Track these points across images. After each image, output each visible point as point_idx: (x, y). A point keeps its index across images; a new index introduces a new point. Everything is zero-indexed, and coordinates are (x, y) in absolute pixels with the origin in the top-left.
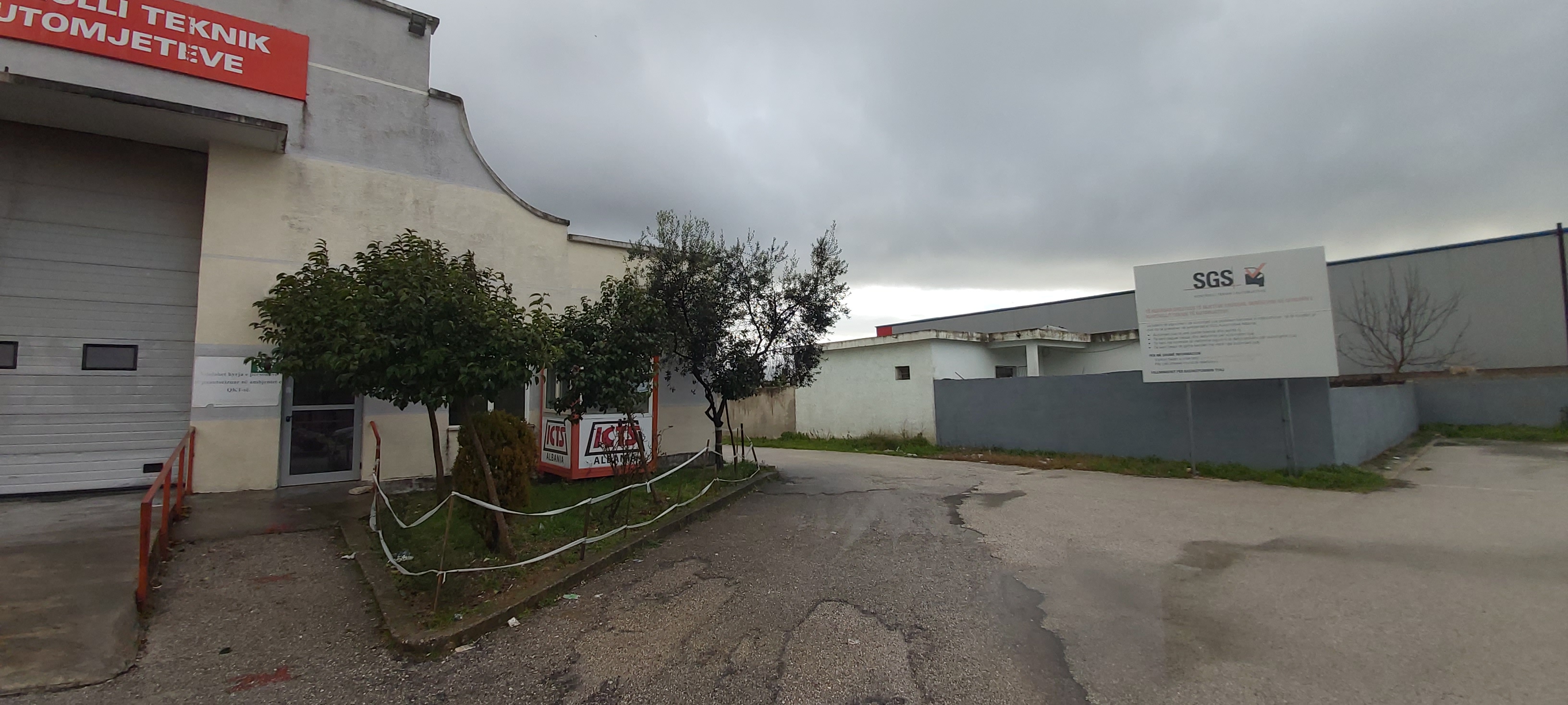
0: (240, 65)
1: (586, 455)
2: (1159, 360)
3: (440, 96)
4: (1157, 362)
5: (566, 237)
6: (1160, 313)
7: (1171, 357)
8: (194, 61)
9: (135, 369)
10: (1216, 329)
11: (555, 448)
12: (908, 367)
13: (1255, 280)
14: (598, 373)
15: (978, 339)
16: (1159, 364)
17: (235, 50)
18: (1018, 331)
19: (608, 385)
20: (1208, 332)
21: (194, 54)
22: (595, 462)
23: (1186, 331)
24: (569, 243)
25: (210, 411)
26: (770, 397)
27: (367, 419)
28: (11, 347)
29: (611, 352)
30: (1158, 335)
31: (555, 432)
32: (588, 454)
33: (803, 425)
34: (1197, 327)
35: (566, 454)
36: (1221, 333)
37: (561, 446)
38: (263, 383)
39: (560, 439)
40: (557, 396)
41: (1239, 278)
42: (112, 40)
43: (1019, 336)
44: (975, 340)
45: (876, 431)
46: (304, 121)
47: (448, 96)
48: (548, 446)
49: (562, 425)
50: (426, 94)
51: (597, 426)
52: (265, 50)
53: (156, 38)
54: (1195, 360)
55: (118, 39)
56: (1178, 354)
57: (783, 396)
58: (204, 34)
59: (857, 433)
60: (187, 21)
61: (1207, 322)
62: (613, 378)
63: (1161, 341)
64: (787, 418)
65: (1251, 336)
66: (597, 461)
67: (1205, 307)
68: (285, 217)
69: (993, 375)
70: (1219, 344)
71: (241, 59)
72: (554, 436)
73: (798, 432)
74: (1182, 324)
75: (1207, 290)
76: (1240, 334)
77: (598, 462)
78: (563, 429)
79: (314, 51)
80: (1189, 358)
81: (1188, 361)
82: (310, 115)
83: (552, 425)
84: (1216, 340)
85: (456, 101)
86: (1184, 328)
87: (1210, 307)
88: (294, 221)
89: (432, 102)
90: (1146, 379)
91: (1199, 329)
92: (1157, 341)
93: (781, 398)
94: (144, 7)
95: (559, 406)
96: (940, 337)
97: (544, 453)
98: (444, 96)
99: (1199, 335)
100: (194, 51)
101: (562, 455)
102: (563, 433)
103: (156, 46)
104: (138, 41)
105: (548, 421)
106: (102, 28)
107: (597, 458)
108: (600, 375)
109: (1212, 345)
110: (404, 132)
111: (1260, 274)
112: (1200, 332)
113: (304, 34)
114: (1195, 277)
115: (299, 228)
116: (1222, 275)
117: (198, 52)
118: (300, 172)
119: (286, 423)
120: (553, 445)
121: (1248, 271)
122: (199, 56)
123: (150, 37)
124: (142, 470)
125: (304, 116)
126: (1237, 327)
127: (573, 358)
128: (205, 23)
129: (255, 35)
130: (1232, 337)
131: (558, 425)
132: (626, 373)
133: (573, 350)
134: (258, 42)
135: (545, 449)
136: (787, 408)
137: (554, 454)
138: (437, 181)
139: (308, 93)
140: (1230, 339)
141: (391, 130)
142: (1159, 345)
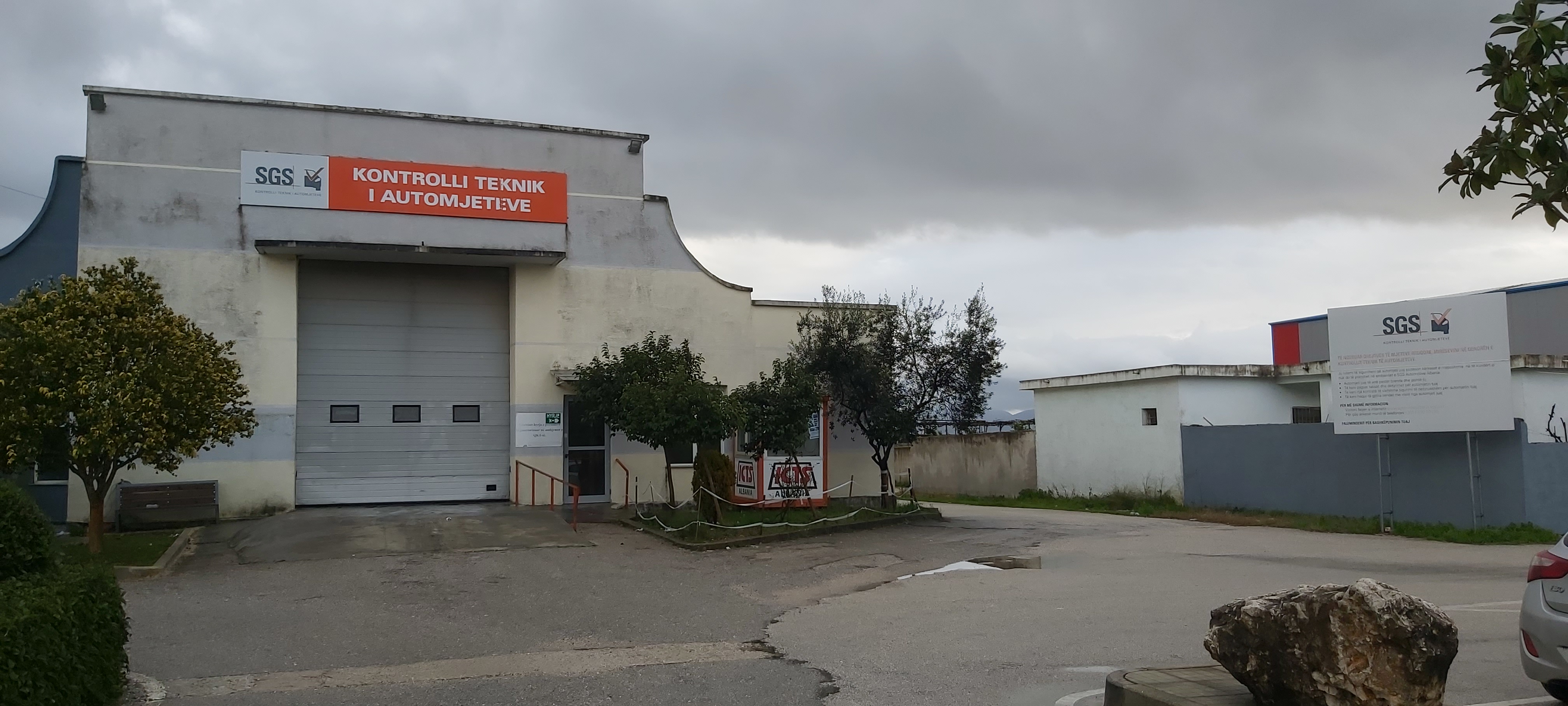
0: (528, 206)
1: (769, 489)
2: (1349, 410)
3: (653, 199)
4: (1348, 412)
5: (750, 303)
6: (1350, 360)
7: (1360, 407)
8: (504, 209)
9: (479, 421)
10: (1403, 378)
11: (745, 483)
12: (1155, 409)
13: (1441, 327)
14: (770, 427)
15: (1254, 373)
16: (1349, 415)
17: (525, 195)
18: (1306, 364)
19: (777, 436)
20: (1395, 381)
21: (504, 204)
22: (776, 495)
23: (1375, 379)
24: (753, 307)
25: (525, 450)
26: (1007, 444)
27: (613, 458)
28: (418, 408)
29: (779, 413)
30: (1349, 383)
31: (745, 471)
32: (770, 488)
33: (1045, 482)
34: (1385, 376)
35: (754, 488)
36: (1407, 383)
37: (750, 482)
38: (552, 430)
39: (749, 476)
40: (746, 441)
41: (1426, 324)
42: (461, 205)
43: (1307, 370)
44: (1249, 375)
45: (1121, 488)
46: (567, 238)
47: (657, 198)
48: (741, 483)
49: (750, 465)
50: (642, 199)
51: (777, 466)
52: (542, 191)
53: (484, 198)
54: (1383, 411)
55: (465, 204)
56: (1367, 404)
57: (1022, 443)
58: (509, 189)
59: (1101, 490)
60: (499, 182)
61: (1395, 370)
62: (779, 430)
63: (1352, 390)
64: (1027, 471)
65: (1435, 386)
66: (777, 494)
67: (1393, 355)
68: (560, 312)
69: (1287, 419)
70: (1405, 395)
71: (529, 201)
72: (745, 475)
73: (1038, 490)
74: (1371, 372)
75: (1396, 336)
76: (1425, 384)
77: (779, 495)
78: (752, 468)
79: (571, 184)
80: (1377, 409)
81: (1376, 412)
82: (570, 233)
83: (743, 465)
84: (1403, 390)
85: (664, 200)
86: (1373, 376)
87: (1398, 354)
88: (565, 314)
89: (647, 204)
90: (1337, 431)
91: (1387, 378)
92: (1347, 390)
93: (1020, 446)
94: (476, 178)
95: (747, 448)
96: (1187, 374)
97: (737, 489)
98: (655, 199)
99: (1387, 384)
100: (504, 202)
101: (750, 489)
102: (752, 471)
103: (484, 202)
104: (474, 202)
105: (740, 462)
106: (455, 197)
107: (777, 492)
108: (771, 429)
109: (1399, 395)
110: (628, 234)
111: (1445, 320)
112: (1388, 381)
113: (563, 172)
114: (1385, 323)
115: (568, 319)
116: (1411, 322)
117: (506, 202)
118: (566, 276)
119: (565, 459)
120: (744, 481)
121: (1434, 316)
122: (507, 206)
123: (480, 198)
124: (486, 489)
125: (566, 235)
126: (1422, 377)
127: (754, 417)
128: (508, 180)
129: (536, 182)
130: (1418, 387)
131: (747, 465)
132: (788, 427)
133: (754, 412)
134: (537, 186)
135: (738, 485)
136: (1026, 458)
137: (745, 488)
138: (652, 269)
139: (568, 216)
140: (1416, 389)
141: (620, 234)
142: (1349, 395)
